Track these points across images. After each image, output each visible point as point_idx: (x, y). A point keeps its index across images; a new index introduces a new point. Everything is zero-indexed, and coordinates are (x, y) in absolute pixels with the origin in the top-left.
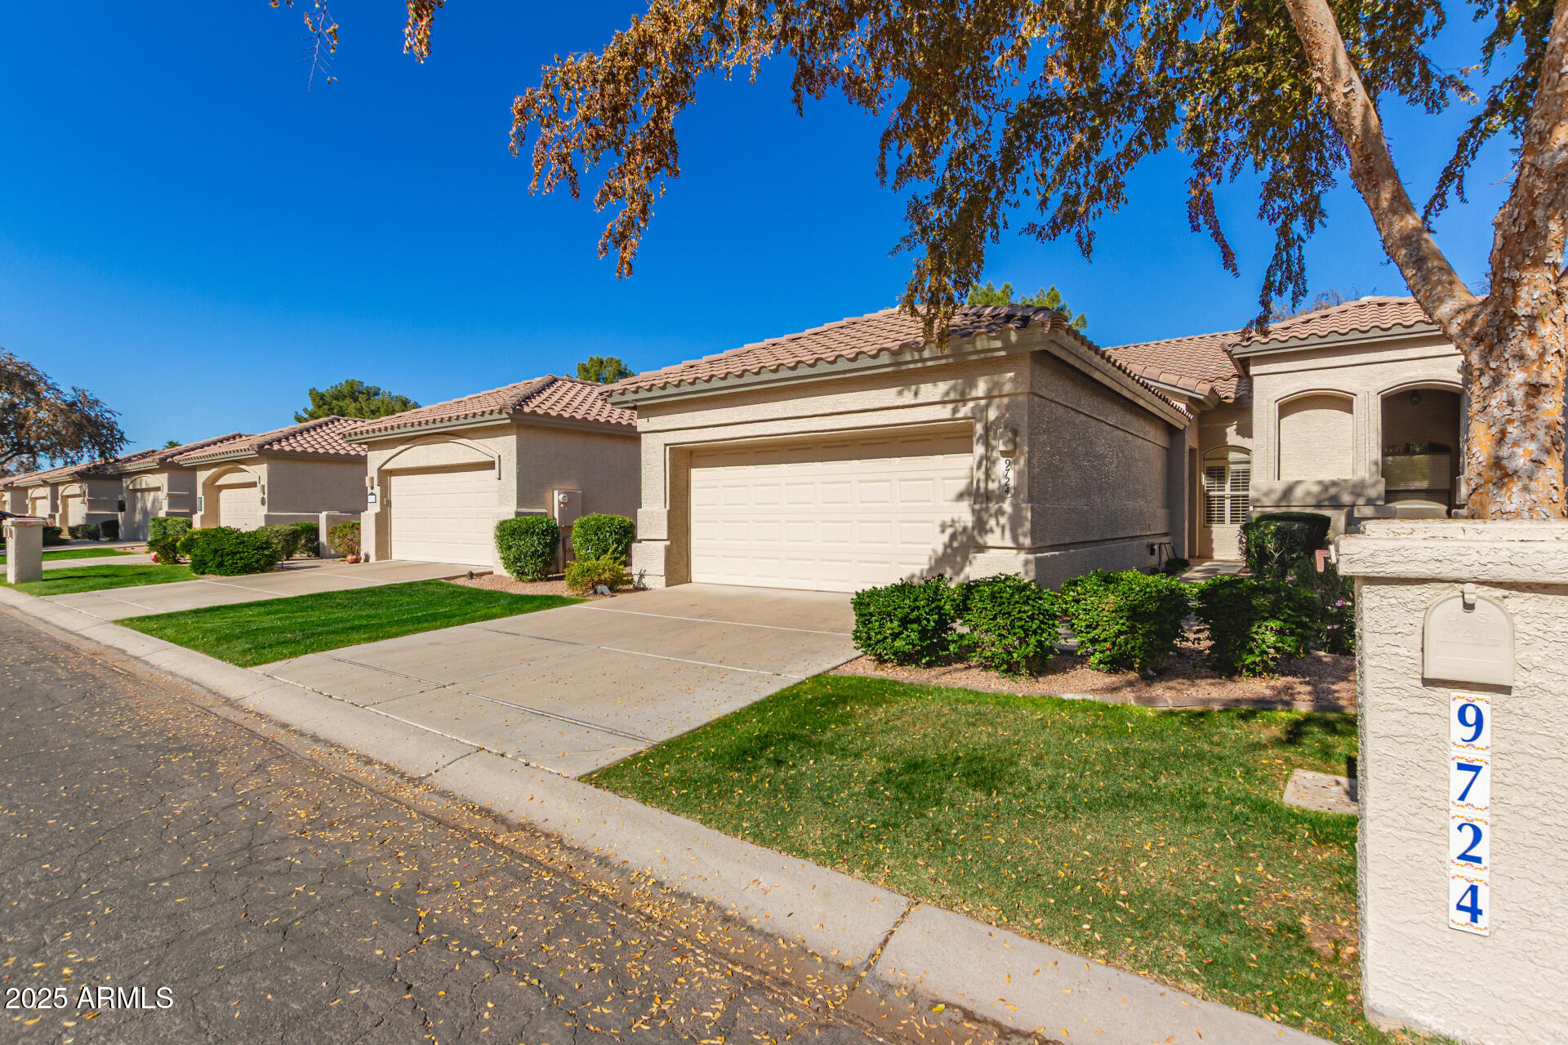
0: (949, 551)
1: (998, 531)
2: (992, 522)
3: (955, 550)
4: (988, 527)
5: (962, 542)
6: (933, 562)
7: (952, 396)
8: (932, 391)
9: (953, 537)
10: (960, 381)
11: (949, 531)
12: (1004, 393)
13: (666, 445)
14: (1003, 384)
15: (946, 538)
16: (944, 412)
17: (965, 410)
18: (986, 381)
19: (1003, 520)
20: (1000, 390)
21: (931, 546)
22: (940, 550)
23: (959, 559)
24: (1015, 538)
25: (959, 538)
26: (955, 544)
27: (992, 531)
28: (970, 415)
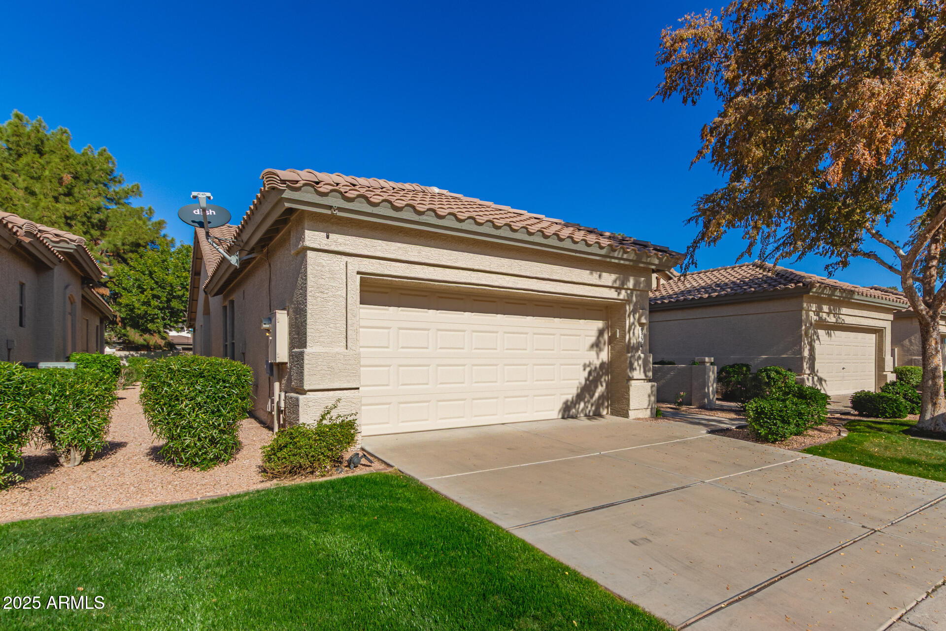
0: (588, 382)
1: (638, 368)
2: (636, 364)
3: (591, 382)
4: (634, 367)
5: (594, 377)
6: (579, 391)
7: (617, 285)
8: (609, 278)
9: (590, 373)
10: (622, 276)
11: (588, 369)
12: (641, 289)
13: (358, 273)
14: (640, 283)
15: (586, 374)
16: (612, 294)
17: (623, 295)
18: (634, 279)
19: (640, 362)
20: (639, 287)
21: (577, 381)
22: (583, 382)
23: (593, 388)
24: (645, 372)
25: (593, 374)
26: (591, 378)
27: (636, 369)
28: (626, 298)
